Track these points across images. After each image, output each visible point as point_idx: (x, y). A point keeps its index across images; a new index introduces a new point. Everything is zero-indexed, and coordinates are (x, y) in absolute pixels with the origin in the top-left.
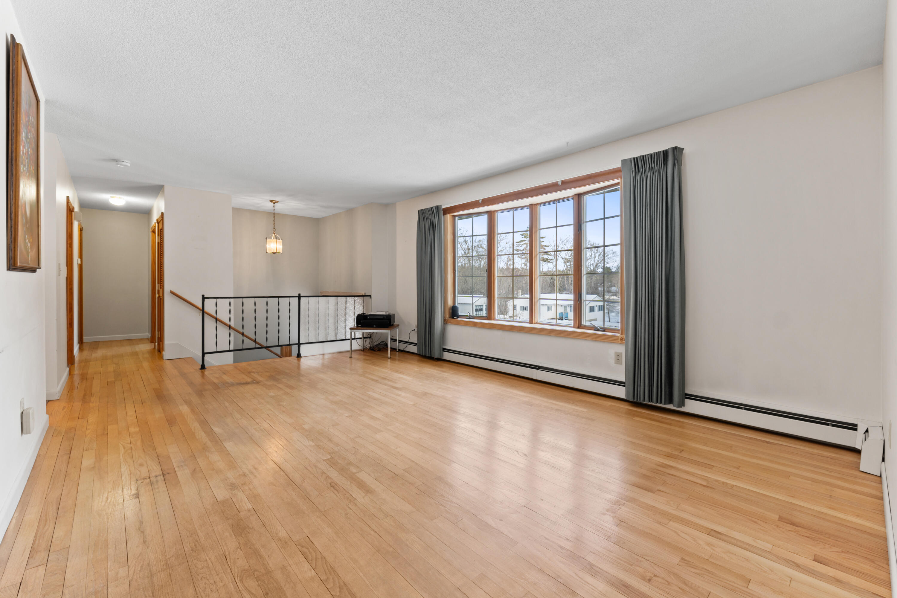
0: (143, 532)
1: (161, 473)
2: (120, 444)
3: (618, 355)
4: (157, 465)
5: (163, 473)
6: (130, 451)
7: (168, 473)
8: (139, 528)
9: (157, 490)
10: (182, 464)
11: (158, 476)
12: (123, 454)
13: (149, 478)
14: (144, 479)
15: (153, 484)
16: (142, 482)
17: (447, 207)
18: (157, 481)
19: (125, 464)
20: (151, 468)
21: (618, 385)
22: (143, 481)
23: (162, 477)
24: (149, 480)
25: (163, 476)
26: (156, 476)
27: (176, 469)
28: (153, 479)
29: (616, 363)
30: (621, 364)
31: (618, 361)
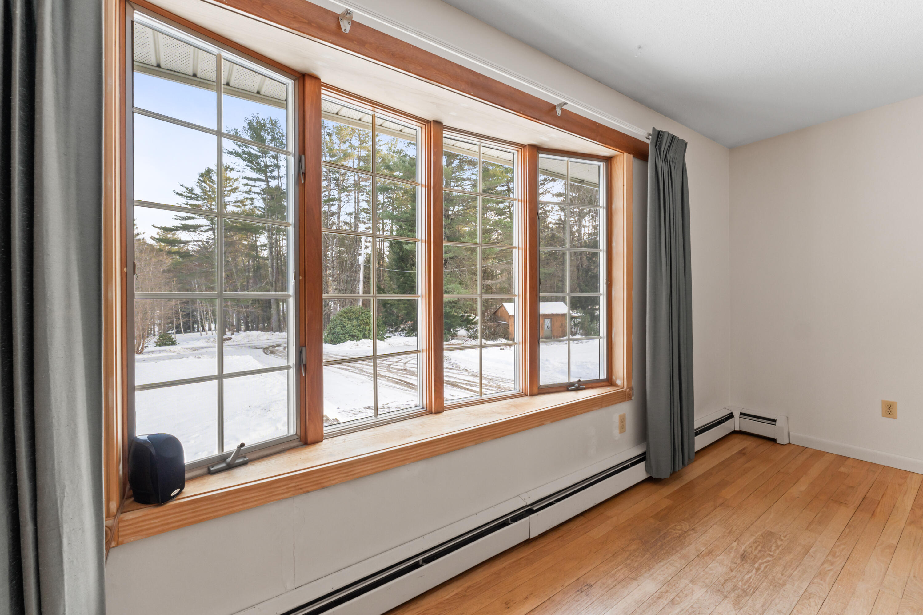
3: (622, 419)
21: (632, 465)
29: (621, 433)
30: (625, 431)
31: (622, 428)
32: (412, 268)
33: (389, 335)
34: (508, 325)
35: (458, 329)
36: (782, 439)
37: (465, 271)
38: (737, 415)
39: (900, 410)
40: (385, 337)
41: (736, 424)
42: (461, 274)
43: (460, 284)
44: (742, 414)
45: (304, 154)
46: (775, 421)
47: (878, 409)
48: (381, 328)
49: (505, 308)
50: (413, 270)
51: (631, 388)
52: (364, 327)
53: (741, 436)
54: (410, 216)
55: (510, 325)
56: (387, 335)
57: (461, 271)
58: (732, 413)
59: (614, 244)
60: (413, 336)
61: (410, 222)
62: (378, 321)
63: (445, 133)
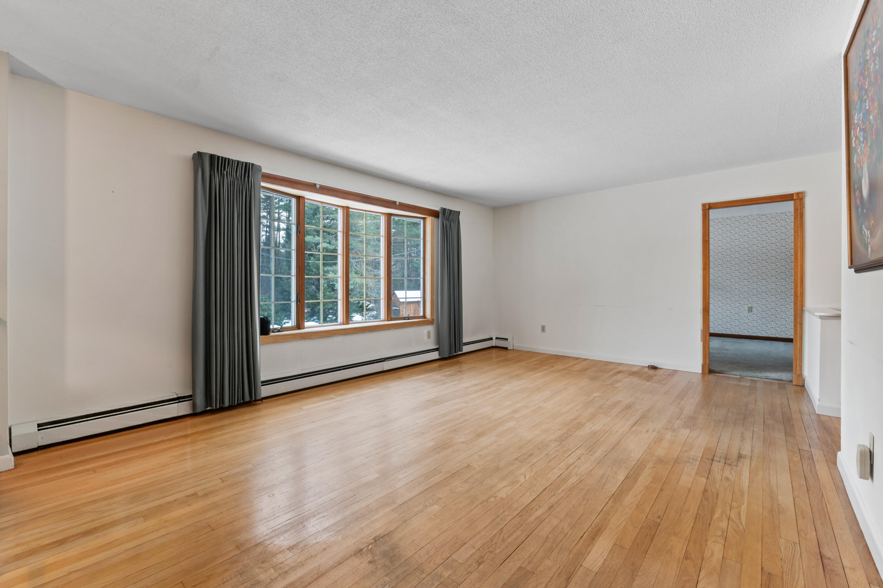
0: (742, 437)
1: (714, 462)
2: (743, 526)
3: (429, 333)
4: (713, 471)
5: (712, 461)
6: (734, 504)
7: (708, 459)
8: (744, 439)
9: (724, 452)
10: (691, 460)
11: (717, 461)
12: (743, 504)
13: (725, 463)
14: (730, 464)
15: (725, 458)
16: (733, 463)
17: (258, 164)
18: (721, 457)
19: (743, 489)
20: (720, 471)
21: (432, 352)
22: (731, 463)
23: (715, 459)
24: (727, 462)
25: (713, 459)
26: (719, 461)
27: (699, 459)
28: (723, 461)
29: (428, 338)
30: (430, 338)
31: (429, 337)
32: (311, 258)
33: (287, 321)
34: (399, 310)
35: (353, 315)
36: (510, 348)
37: (360, 262)
38: (494, 338)
39: (547, 329)
40: (283, 322)
41: (494, 343)
42: (357, 264)
43: (356, 273)
44: (496, 338)
45: (299, 225)
46: (507, 339)
47: (540, 329)
48: (279, 314)
49: (396, 295)
50: (311, 260)
51: (433, 320)
52: (263, 313)
53: (497, 349)
54: (309, 210)
55: (401, 310)
56: (285, 321)
57: (357, 262)
58: (492, 338)
59: (426, 256)
60: (311, 321)
61: (308, 215)
62: (276, 308)
63: (350, 210)
